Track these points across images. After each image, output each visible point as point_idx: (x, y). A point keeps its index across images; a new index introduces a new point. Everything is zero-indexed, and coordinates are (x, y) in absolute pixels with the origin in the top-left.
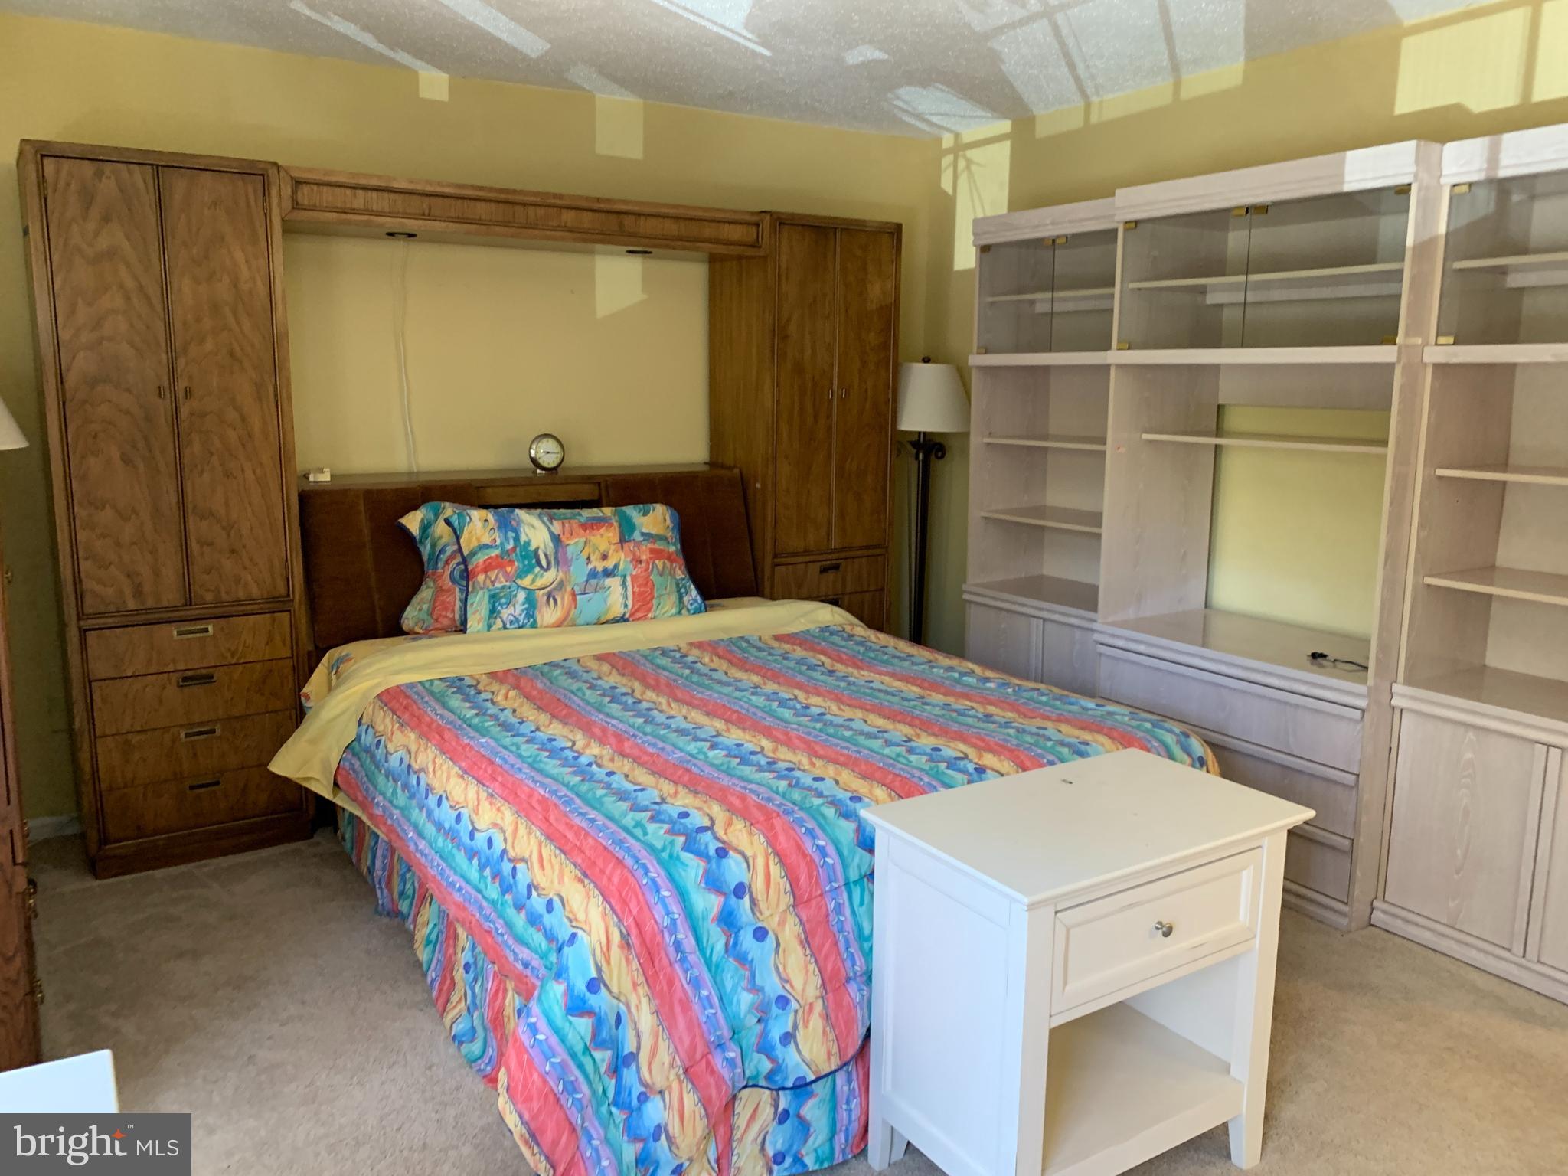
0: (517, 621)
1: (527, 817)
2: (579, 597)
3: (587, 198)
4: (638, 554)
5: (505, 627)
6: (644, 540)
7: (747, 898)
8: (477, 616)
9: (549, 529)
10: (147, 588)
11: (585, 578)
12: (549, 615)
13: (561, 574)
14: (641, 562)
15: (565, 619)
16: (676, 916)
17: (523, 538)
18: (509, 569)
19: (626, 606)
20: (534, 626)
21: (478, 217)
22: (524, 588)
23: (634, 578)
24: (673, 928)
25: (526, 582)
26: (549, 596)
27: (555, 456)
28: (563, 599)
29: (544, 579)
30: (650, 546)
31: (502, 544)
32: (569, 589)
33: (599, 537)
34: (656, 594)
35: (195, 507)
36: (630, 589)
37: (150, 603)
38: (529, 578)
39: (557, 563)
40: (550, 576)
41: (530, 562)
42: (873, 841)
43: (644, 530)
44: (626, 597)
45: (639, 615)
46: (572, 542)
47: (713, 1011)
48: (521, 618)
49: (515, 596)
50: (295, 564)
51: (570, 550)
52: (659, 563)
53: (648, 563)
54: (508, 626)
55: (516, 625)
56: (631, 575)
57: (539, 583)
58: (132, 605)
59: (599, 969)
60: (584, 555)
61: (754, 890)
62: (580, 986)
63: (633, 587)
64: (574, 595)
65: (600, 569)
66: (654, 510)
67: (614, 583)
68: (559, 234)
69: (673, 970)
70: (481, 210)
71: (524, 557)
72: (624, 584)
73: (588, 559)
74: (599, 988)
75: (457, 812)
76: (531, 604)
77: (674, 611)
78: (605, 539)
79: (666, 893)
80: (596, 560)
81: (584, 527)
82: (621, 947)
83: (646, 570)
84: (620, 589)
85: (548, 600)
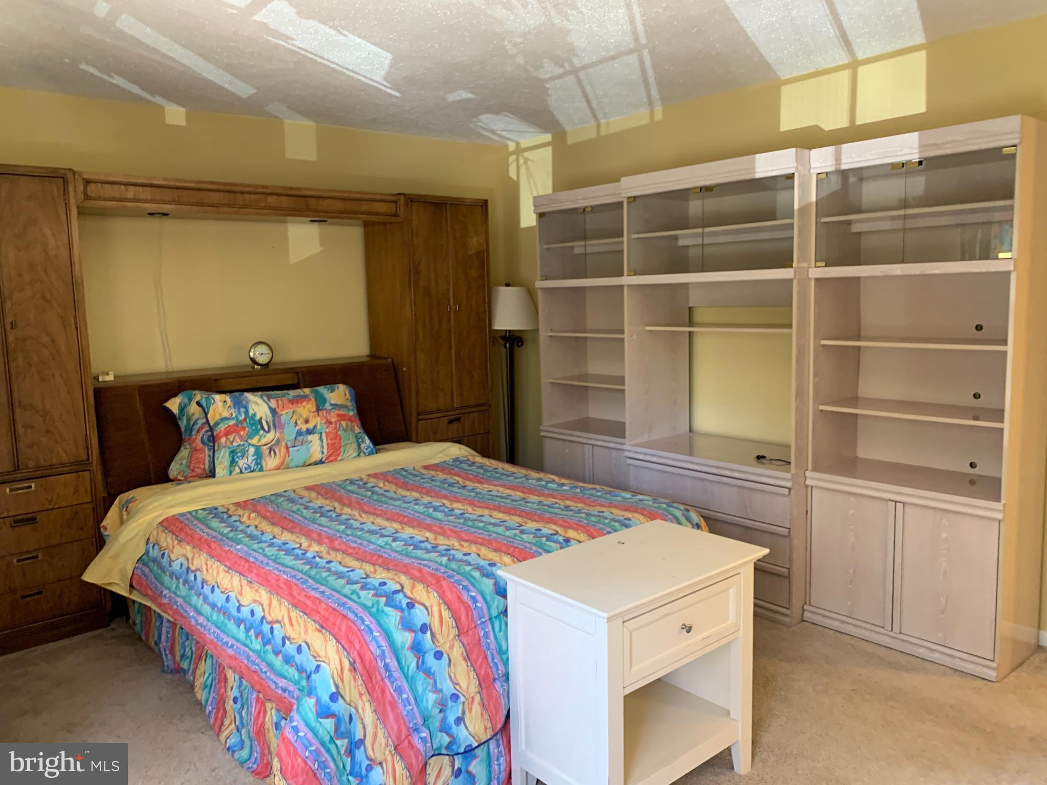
0: (250, 467)
1: (277, 593)
2: (291, 449)
3: (284, 188)
4: (329, 418)
5: (241, 472)
6: (333, 409)
7: (429, 633)
8: (222, 466)
9: (268, 405)
11: (294, 436)
12: (271, 462)
13: (278, 435)
14: (331, 423)
15: (283, 463)
16: (384, 648)
17: (251, 412)
18: (242, 433)
19: (323, 453)
20: (261, 470)
21: (211, 202)
22: (253, 445)
23: (327, 434)
24: (383, 656)
25: (254, 441)
26: (270, 449)
27: (267, 356)
28: (280, 450)
29: (267, 438)
30: (337, 412)
31: (237, 416)
32: (284, 444)
33: (302, 408)
34: (343, 444)
35: (20, 404)
36: (325, 441)
38: (257, 438)
39: (275, 427)
40: (271, 436)
41: (256, 428)
42: (505, 590)
43: (333, 402)
44: (322, 447)
45: (332, 458)
46: (284, 412)
47: (411, 707)
48: (252, 465)
49: (248, 451)
50: (92, 438)
51: (283, 418)
52: (344, 423)
53: (336, 424)
54: (243, 471)
55: (249, 470)
56: (325, 432)
57: (264, 441)
59: (337, 686)
60: (293, 420)
61: (432, 627)
62: (325, 698)
63: (327, 440)
64: (287, 448)
65: (304, 430)
66: (338, 388)
67: (314, 438)
68: (266, 211)
69: (384, 683)
70: (215, 197)
71: (252, 425)
72: (321, 438)
73: (296, 423)
74: (338, 699)
75: (227, 595)
76: (259, 455)
77: (355, 454)
78: (306, 409)
79: (377, 634)
80: (301, 423)
81: (292, 402)
82: (350, 671)
83: (335, 428)
84: (318, 442)
85: (270, 452)
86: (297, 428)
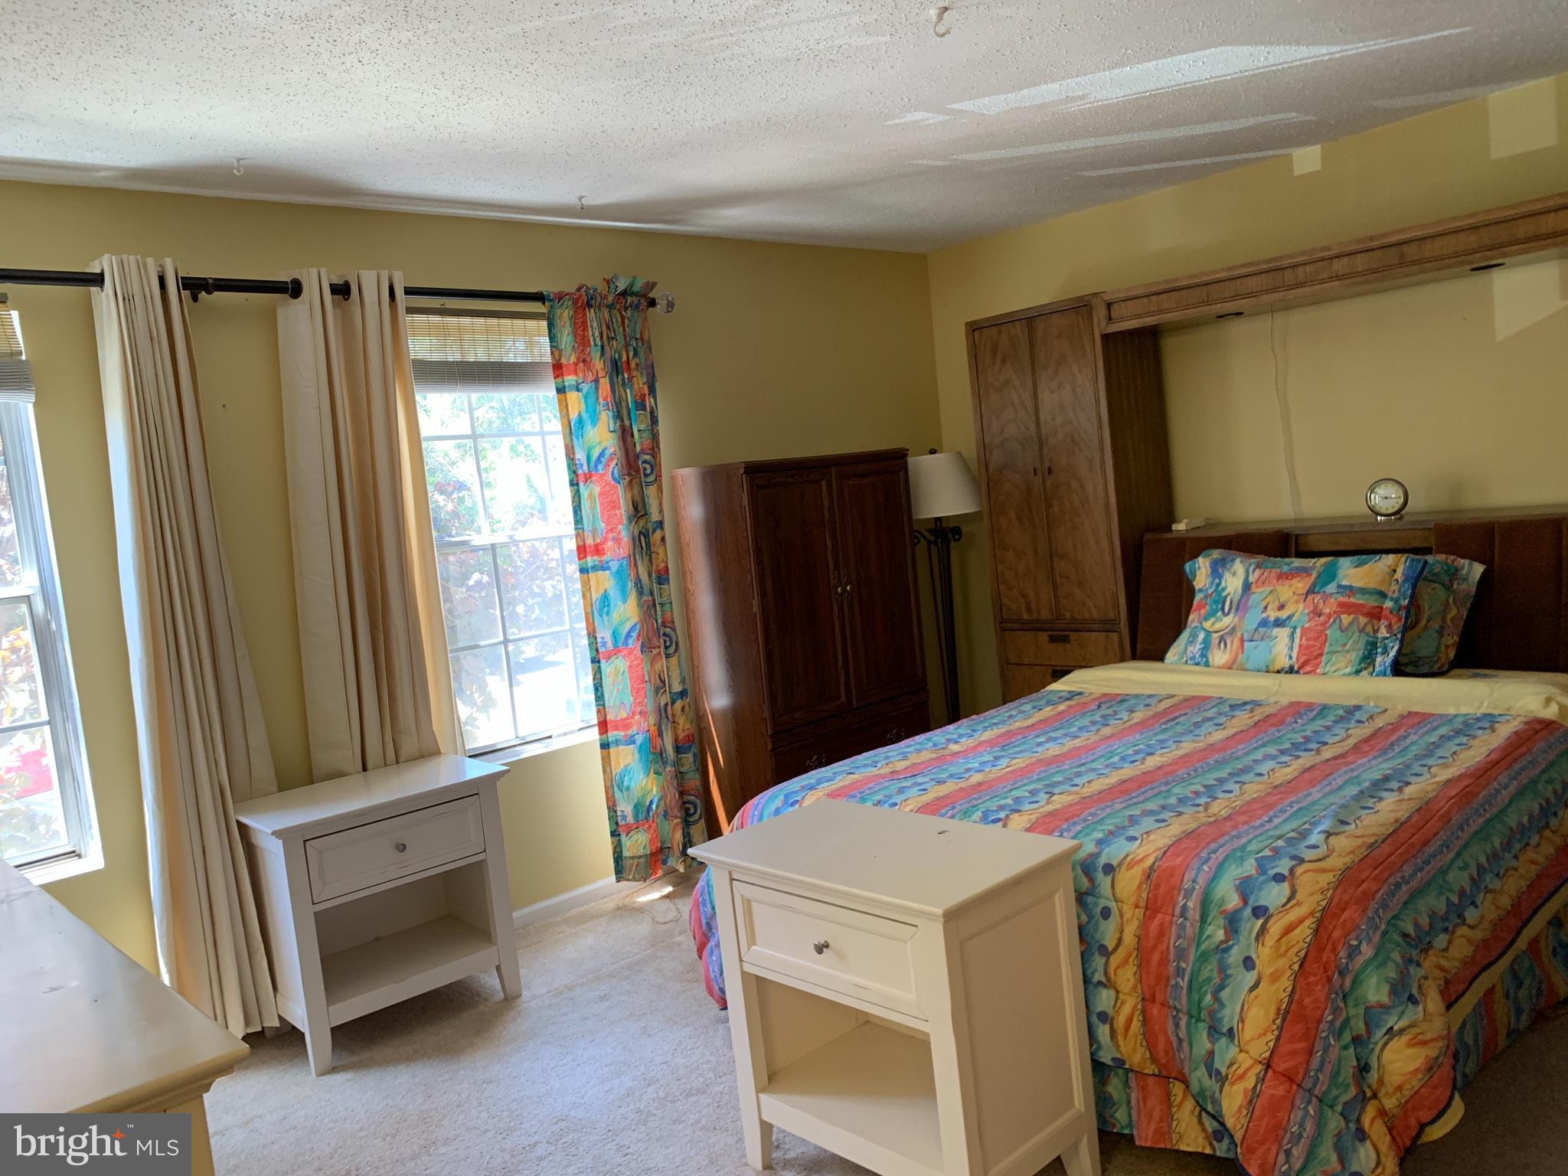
0: (1194, 658)
2: (1246, 644)
4: (1321, 606)
5: (1186, 663)
6: (1337, 593)
8: (1176, 650)
9: (1248, 577)
10: (1033, 606)
11: (1255, 626)
12: (1219, 657)
13: (1237, 620)
14: (1320, 615)
15: (1235, 661)
17: (1223, 584)
18: (1202, 611)
19: (1291, 657)
20: (1207, 665)
22: (1205, 630)
23: (1304, 631)
25: (1207, 625)
26: (1222, 639)
28: (1232, 643)
29: (1222, 623)
30: (1343, 599)
31: (1208, 589)
32: (1239, 634)
33: (1287, 587)
34: (1326, 649)
35: (1057, 550)
36: (1297, 641)
37: (1035, 617)
38: (1213, 620)
39: (1237, 610)
40: (1227, 621)
41: (1218, 607)
43: (1344, 583)
44: (1291, 648)
45: (1308, 668)
46: (1260, 590)
48: (1197, 656)
49: (1198, 636)
50: (1121, 595)
51: (1254, 598)
52: (1346, 619)
53: (1329, 617)
54: (1189, 662)
55: (1193, 662)
56: (1303, 627)
57: (1218, 626)
58: (1026, 617)
60: (1264, 604)
63: (1301, 640)
64: (1242, 641)
65: (1272, 619)
67: (1283, 633)
71: (1216, 602)
72: (1292, 636)
73: (1266, 608)
76: (1207, 643)
77: (1348, 670)
78: (1290, 591)
80: (1272, 610)
81: (1280, 577)
83: (1323, 624)
84: (1287, 640)
85: (1220, 642)
86: (1264, 615)
